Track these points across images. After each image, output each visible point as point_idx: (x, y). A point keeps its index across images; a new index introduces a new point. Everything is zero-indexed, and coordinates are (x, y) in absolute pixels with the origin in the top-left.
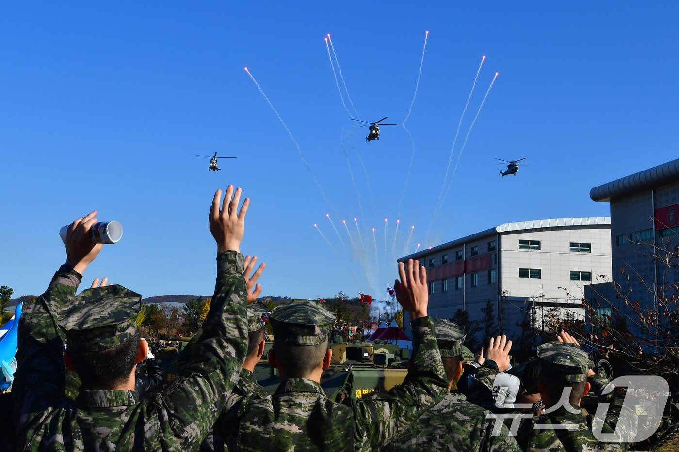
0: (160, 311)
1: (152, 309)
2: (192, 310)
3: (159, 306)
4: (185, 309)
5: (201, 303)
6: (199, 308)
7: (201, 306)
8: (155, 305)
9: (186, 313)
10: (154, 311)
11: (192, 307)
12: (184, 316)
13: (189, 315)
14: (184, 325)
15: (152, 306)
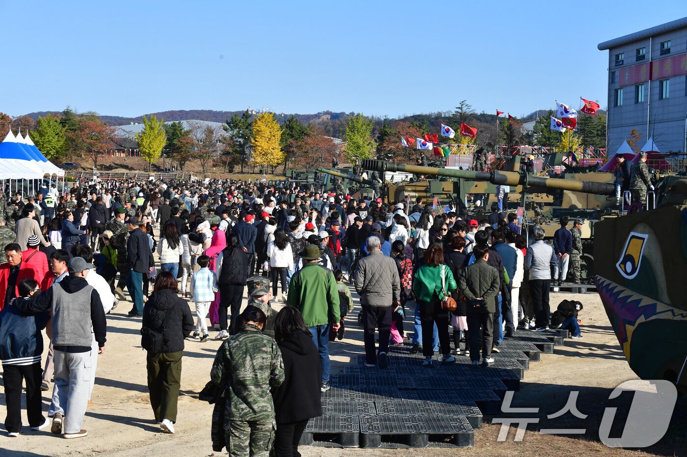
0: (187, 131)
1: (175, 130)
2: (236, 131)
3: (186, 125)
4: (226, 130)
5: (249, 121)
6: (247, 128)
7: (250, 125)
8: (179, 123)
9: (227, 135)
10: (178, 132)
11: (236, 126)
12: (223, 140)
13: (232, 138)
14: (226, 153)
15: (174, 125)
